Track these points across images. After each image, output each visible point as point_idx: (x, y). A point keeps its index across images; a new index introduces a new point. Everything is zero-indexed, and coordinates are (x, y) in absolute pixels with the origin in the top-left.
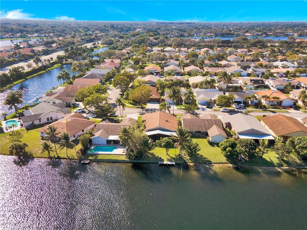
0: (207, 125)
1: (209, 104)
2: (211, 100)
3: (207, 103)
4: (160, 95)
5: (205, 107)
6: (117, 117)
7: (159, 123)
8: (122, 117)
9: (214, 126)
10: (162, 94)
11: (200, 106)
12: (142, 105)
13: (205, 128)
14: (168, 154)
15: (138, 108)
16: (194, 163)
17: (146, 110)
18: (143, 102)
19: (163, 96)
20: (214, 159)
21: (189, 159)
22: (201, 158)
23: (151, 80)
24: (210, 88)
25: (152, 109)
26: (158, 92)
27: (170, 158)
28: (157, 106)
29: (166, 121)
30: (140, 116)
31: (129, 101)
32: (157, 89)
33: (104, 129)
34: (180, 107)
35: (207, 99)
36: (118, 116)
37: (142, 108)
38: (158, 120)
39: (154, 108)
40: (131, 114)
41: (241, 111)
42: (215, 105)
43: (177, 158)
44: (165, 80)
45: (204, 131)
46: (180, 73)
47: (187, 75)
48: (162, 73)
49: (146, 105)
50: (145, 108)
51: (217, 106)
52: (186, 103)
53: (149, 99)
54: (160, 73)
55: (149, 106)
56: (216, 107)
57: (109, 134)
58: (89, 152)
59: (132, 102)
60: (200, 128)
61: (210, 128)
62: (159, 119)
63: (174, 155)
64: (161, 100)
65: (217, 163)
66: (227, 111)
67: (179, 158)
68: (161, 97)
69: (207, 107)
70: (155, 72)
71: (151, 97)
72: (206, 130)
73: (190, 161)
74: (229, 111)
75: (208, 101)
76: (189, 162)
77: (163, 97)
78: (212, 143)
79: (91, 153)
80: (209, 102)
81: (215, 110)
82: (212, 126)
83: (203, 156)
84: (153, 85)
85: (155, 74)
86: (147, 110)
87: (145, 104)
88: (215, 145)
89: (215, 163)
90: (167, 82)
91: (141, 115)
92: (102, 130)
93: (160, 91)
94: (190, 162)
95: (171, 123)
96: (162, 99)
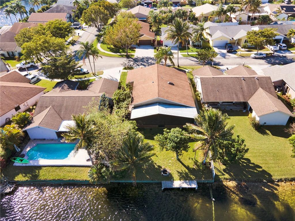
0: (245, 88)
1: (231, 47)
2: (233, 38)
3: (227, 44)
4: (154, 34)
5: (225, 51)
6: (86, 75)
7: (157, 91)
8: (94, 75)
9: (260, 91)
10: (158, 32)
11: (216, 50)
12: (127, 53)
13: (244, 95)
14: (179, 160)
15: (122, 56)
16: (235, 180)
17: (134, 60)
18: (130, 47)
19: (159, 35)
20: (277, 169)
21: (224, 170)
22: (248, 167)
23: (139, 12)
24: (225, 22)
25: (143, 58)
26: (151, 30)
27: (184, 169)
28: (150, 53)
29: (170, 84)
30: (124, 72)
31: (109, 46)
32: (150, 26)
33: (53, 107)
34: (187, 53)
35: (227, 38)
36: (88, 73)
37: (128, 57)
38: (156, 83)
39: (146, 56)
40: (111, 68)
41: (284, 55)
42: (239, 47)
43: (199, 169)
44: (161, 12)
45: (242, 100)
46: (179, 2)
47: (188, 5)
48: (155, 3)
49: (135, 51)
50: (132, 57)
51: (243, 49)
52: (194, 46)
53: (138, 42)
54: (153, 3)
55: (140, 53)
56: (241, 51)
57: (62, 116)
58: (18, 163)
59: (112, 46)
60: (234, 96)
61: (252, 95)
62: (157, 81)
63: (193, 163)
64: (156, 42)
65: (286, 180)
66: (262, 56)
67: (204, 170)
68: (156, 37)
69: (228, 52)
70: (145, 3)
71: (142, 38)
72: (245, 99)
73: (227, 176)
74: (265, 56)
75: (229, 42)
76: (224, 178)
77: (158, 38)
78: (261, 126)
79: (21, 165)
80: (230, 44)
81: (242, 57)
82: (256, 90)
83: (252, 162)
84: (144, 19)
85: (146, 5)
86: (136, 60)
87: (132, 49)
88: (268, 132)
89: (281, 180)
90: (164, 15)
91: (125, 69)
92: (48, 109)
93: (154, 29)
94: (227, 179)
95: (179, 87)
96: (158, 41)
